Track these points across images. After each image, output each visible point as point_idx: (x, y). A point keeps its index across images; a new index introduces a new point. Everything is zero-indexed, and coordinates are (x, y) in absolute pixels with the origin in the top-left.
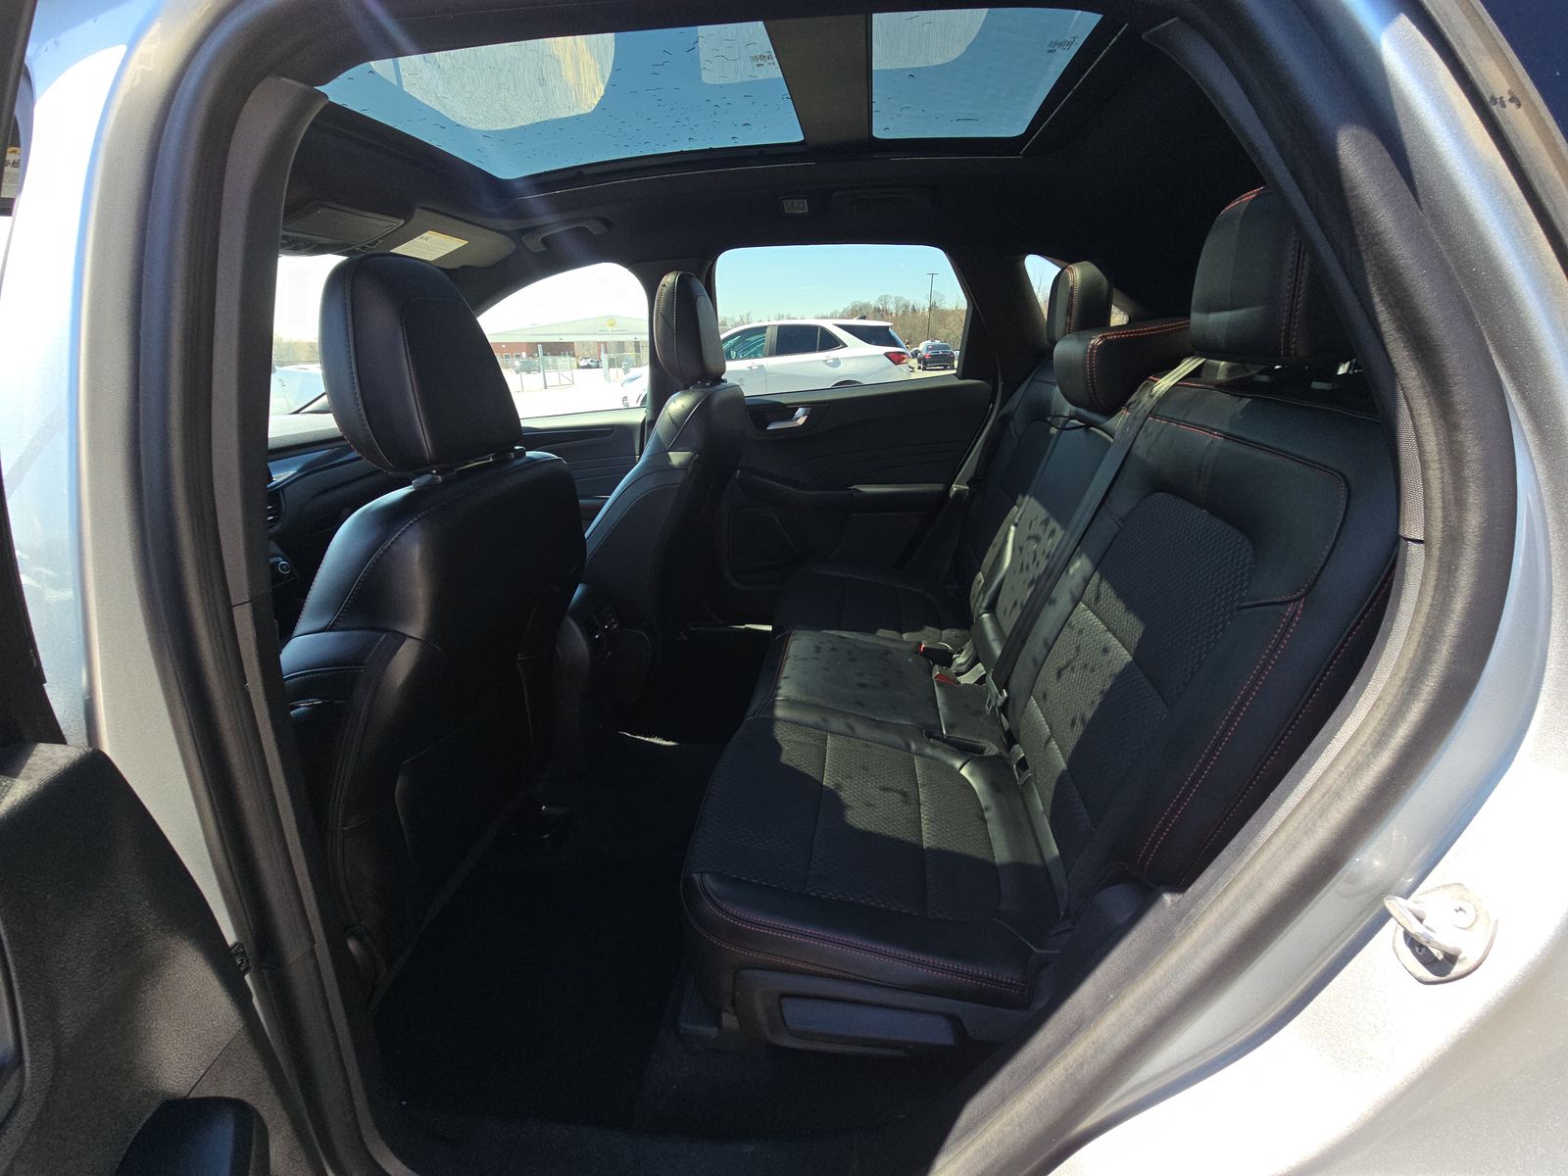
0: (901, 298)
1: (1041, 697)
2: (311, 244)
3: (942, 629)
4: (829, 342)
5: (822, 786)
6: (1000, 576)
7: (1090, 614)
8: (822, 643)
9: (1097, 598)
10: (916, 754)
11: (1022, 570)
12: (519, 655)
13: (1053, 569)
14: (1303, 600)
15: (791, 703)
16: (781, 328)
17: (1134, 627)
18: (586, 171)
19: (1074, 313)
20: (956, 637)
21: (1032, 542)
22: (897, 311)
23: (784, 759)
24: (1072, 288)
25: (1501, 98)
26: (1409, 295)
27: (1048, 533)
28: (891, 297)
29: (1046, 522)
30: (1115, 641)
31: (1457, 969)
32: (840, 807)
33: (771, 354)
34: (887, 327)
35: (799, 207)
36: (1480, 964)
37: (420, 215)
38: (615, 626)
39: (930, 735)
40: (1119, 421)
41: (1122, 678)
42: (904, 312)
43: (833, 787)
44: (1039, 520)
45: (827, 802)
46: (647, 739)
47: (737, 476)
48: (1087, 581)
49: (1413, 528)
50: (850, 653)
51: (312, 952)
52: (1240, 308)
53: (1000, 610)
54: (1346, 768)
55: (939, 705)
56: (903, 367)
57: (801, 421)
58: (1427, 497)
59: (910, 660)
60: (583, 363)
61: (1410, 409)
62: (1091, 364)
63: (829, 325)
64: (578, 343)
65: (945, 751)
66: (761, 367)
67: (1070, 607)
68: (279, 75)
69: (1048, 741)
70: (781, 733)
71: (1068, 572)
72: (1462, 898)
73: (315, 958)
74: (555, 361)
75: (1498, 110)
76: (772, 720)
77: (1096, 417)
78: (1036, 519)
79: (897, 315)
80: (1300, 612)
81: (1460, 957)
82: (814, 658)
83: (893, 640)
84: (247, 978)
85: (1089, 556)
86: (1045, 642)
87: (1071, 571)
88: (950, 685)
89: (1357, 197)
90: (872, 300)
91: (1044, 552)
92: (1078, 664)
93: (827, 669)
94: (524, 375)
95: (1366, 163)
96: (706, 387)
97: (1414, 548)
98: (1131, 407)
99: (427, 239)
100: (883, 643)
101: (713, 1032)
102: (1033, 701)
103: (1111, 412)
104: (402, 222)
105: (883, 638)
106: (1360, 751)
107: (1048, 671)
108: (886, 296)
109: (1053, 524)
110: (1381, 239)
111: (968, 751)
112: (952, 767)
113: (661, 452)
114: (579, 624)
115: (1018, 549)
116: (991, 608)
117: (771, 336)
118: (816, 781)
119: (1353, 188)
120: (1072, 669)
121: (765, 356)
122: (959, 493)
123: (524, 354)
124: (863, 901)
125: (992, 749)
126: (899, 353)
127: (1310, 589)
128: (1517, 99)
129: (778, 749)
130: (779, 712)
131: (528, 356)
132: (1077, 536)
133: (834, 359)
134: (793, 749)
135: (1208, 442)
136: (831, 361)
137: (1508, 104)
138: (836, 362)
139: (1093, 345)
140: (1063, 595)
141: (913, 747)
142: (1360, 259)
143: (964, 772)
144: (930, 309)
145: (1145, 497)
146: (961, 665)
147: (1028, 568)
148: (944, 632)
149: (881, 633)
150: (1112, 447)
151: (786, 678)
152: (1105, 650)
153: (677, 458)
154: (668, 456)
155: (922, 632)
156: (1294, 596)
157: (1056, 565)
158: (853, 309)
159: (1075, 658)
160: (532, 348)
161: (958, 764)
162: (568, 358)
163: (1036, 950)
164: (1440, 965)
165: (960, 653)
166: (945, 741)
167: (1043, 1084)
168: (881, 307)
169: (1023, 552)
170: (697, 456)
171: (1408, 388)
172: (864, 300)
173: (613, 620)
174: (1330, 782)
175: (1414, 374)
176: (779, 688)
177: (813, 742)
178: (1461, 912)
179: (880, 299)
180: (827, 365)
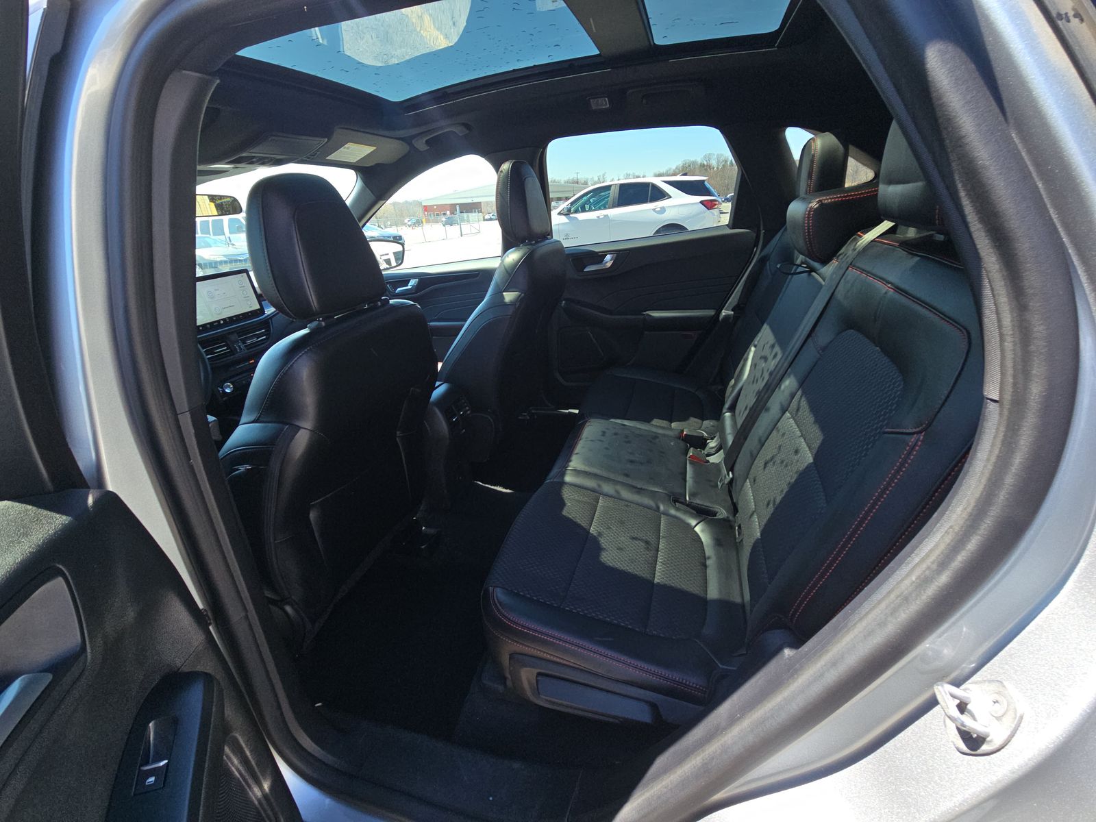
0: (722, 155)
1: (753, 480)
2: (271, 160)
3: (703, 419)
4: (658, 194)
5: (589, 532)
6: (740, 385)
7: (792, 421)
8: (608, 429)
9: (798, 410)
10: (664, 514)
11: (753, 382)
12: (398, 433)
13: (771, 384)
14: (923, 434)
15: (577, 472)
16: (622, 186)
17: (817, 436)
18: (449, 91)
19: (814, 176)
20: (713, 426)
21: (763, 361)
22: (718, 165)
23: (565, 513)
24: (813, 156)
25: (1066, 14)
26: (987, 192)
27: (773, 354)
28: (714, 154)
29: (773, 346)
30: (804, 445)
31: (985, 748)
32: (598, 549)
33: (613, 206)
34: (703, 181)
35: (603, 103)
36: (1003, 748)
37: (338, 133)
38: (469, 412)
39: (676, 501)
40: (829, 270)
41: (804, 475)
42: (724, 166)
43: (595, 534)
44: (769, 345)
45: (588, 544)
46: (492, 487)
47: (563, 305)
48: (793, 396)
49: (992, 390)
50: (627, 437)
51: (247, 617)
52: (908, 182)
53: (737, 411)
54: (916, 579)
55: (688, 478)
56: (715, 211)
57: (609, 265)
58: (1003, 365)
59: (672, 444)
60: (487, 217)
61: (992, 290)
62: (808, 223)
63: (658, 182)
64: (484, 202)
65: (686, 512)
66: (606, 216)
67: (780, 415)
68: (180, 69)
69: (752, 515)
70: (567, 493)
71: (780, 388)
72: (999, 693)
73: (249, 620)
74: (468, 217)
75: (1063, 25)
76: (562, 483)
77: (816, 265)
78: (767, 343)
79: (718, 168)
80: (920, 443)
81: (988, 739)
82: (600, 441)
83: (663, 428)
84: (211, 628)
85: (795, 376)
86: (760, 440)
87: (783, 387)
88: (700, 464)
89: (942, 105)
90: (699, 159)
91: (768, 370)
92: (778, 459)
93: (607, 449)
94: (448, 227)
95: (951, 74)
96: (531, 244)
97: (992, 406)
98: (840, 257)
99: (348, 148)
100: (654, 430)
101: (501, 688)
102: (748, 483)
103: (825, 261)
104: (326, 140)
105: (656, 426)
106: (928, 568)
107: (759, 462)
109: (777, 349)
110: (963, 142)
111: (703, 513)
112: (689, 525)
113: (499, 294)
114: (441, 411)
115: (754, 365)
116: (732, 409)
117: (614, 193)
118: (585, 529)
119: (940, 98)
120: (774, 463)
121: (609, 208)
122: (727, 317)
123: (448, 213)
124: (601, 617)
125: (722, 513)
126: (711, 201)
127: (929, 425)
128: (1080, 15)
129: (562, 504)
130: (568, 479)
131: (451, 213)
132: (790, 359)
133: (661, 208)
134: (573, 508)
135: (884, 291)
136: (659, 209)
137: (1072, 18)
138: (663, 210)
139: (811, 208)
140: (775, 403)
141: (662, 508)
142: (948, 159)
143: (697, 529)
145: (841, 332)
146: (712, 448)
147: (757, 380)
148: (704, 422)
149: (655, 422)
150: (824, 288)
151: (577, 454)
152: (797, 452)
153: (509, 296)
154: (503, 295)
155: (687, 422)
156: (917, 430)
157: (773, 381)
158: (683, 166)
159: (776, 455)
160: (452, 207)
161: (693, 522)
162: (477, 214)
163: (721, 666)
164: (973, 742)
165: (712, 439)
166: (688, 505)
167: (689, 765)
168: (705, 163)
169: (757, 367)
170: (523, 295)
171: (990, 272)
172: (693, 159)
173: (467, 408)
174: (903, 588)
175: (994, 259)
176: (570, 461)
177: (588, 501)
178: (996, 704)
179: (705, 157)
180: (656, 212)
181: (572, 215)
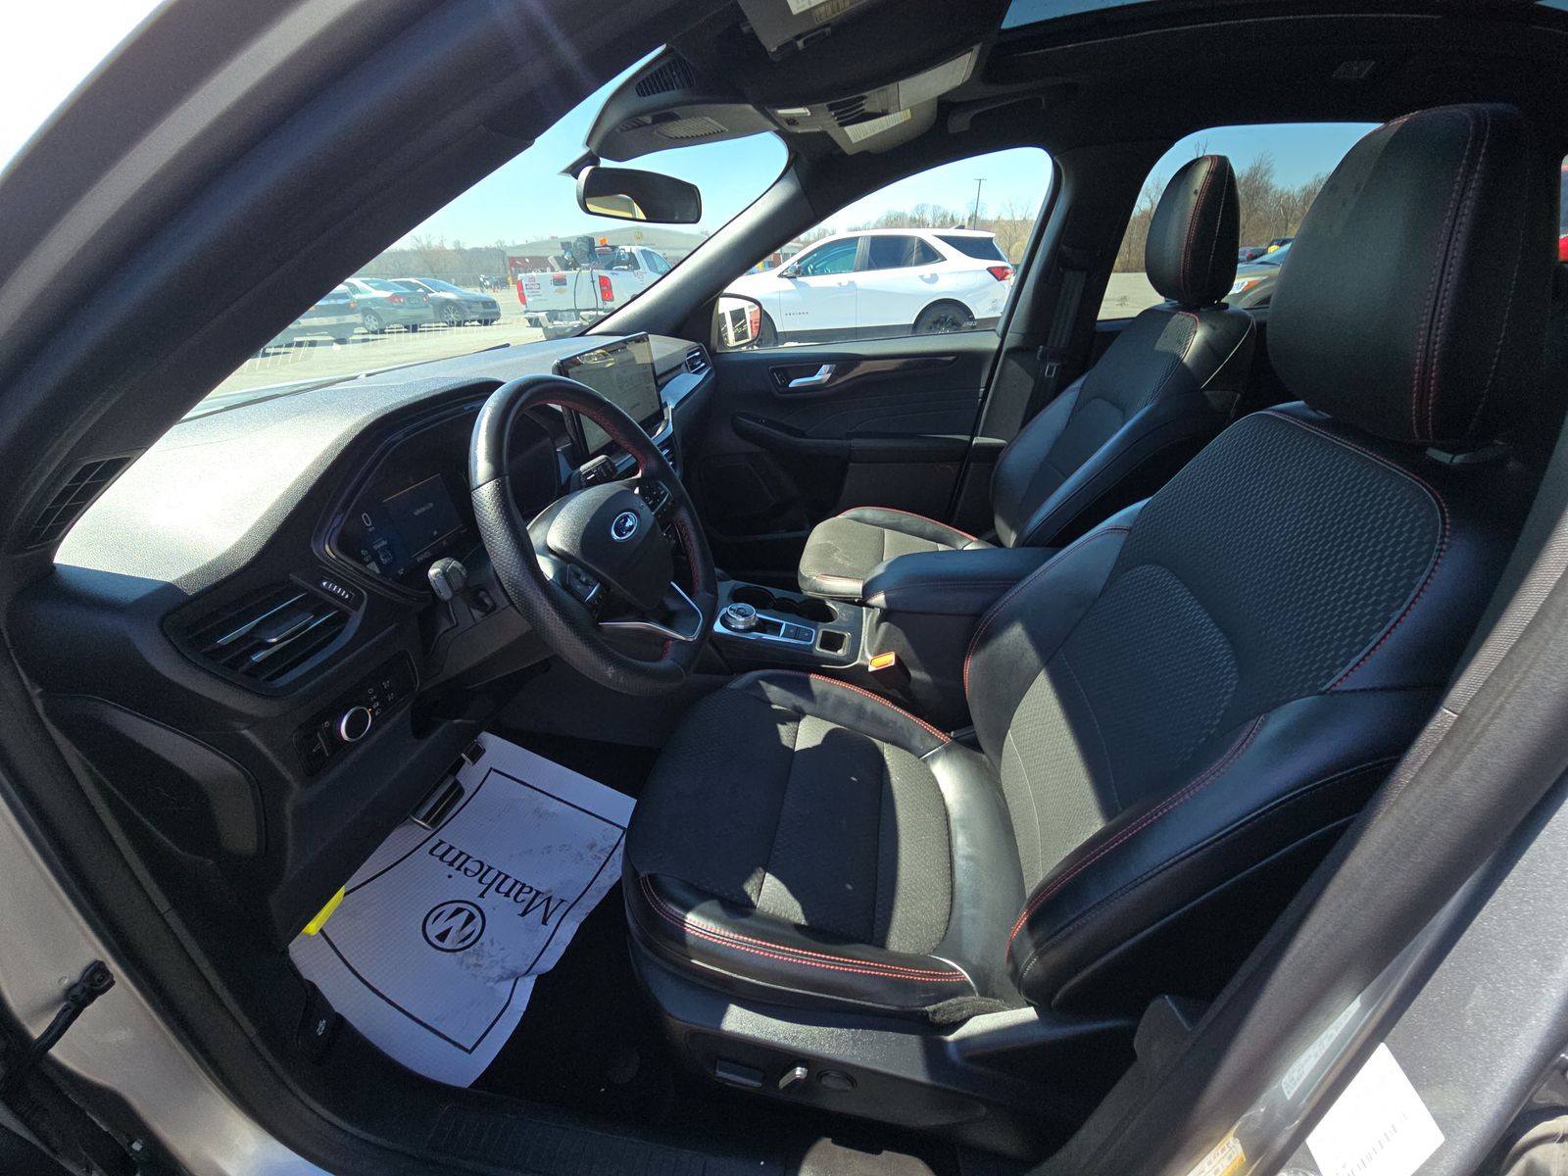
0: (943, 208)
4: (929, 255)
16: (874, 239)
22: (935, 221)
33: (862, 269)
34: (990, 240)
63: (928, 236)
66: (851, 283)
108: (923, 205)
117: (862, 248)
121: (857, 271)
126: (1002, 267)
133: (931, 275)
136: (928, 277)
138: (934, 278)
144: (970, 219)
158: (887, 219)
180: (924, 280)
181: (799, 279)
